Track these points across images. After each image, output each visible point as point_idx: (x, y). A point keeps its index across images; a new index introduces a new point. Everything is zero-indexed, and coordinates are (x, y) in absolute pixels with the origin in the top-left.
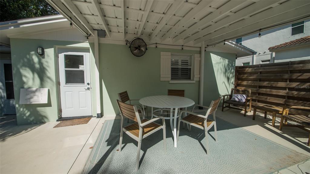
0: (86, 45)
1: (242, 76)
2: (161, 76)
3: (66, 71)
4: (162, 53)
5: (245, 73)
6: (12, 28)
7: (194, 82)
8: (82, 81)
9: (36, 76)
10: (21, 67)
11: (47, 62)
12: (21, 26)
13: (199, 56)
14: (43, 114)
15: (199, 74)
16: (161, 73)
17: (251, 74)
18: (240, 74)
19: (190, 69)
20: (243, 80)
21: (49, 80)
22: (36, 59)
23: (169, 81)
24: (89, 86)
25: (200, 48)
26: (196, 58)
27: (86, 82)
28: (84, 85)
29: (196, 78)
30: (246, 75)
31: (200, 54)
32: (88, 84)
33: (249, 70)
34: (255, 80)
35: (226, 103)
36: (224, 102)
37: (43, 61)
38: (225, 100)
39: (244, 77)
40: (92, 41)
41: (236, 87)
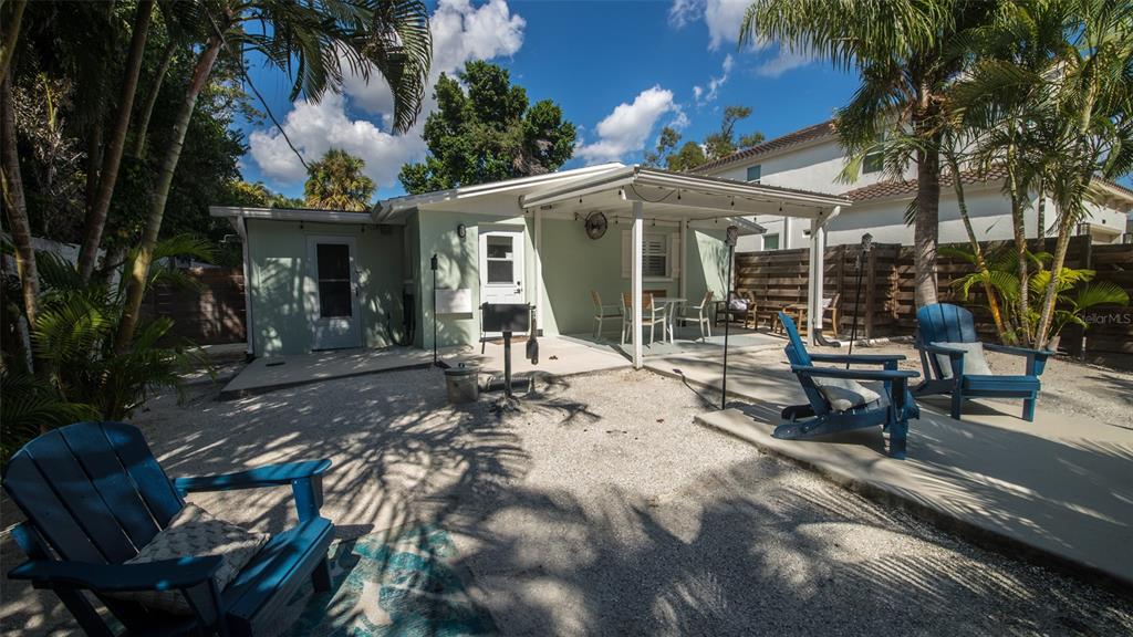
0: (520, 221)
1: (744, 269)
2: (623, 270)
3: (489, 262)
4: (624, 232)
5: (749, 265)
6: (448, 199)
7: (672, 280)
8: (509, 279)
9: (455, 265)
11: (471, 244)
12: (460, 197)
13: (678, 236)
14: (464, 328)
15: (678, 266)
16: (623, 266)
17: (757, 265)
18: (741, 266)
19: (664, 258)
20: (746, 276)
21: (472, 272)
22: (455, 240)
24: (520, 287)
25: (679, 223)
27: (515, 280)
28: (512, 285)
29: (675, 270)
30: (750, 268)
31: (680, 232)
32: (519, 283)
33: (755, 259)
34: (761, 276)
35: (722, 312)
36: (718, 312)
37: (466, 244)
38: (720, 309)
39: (747, 271)
40: (530, 215)
41: (736, 288)
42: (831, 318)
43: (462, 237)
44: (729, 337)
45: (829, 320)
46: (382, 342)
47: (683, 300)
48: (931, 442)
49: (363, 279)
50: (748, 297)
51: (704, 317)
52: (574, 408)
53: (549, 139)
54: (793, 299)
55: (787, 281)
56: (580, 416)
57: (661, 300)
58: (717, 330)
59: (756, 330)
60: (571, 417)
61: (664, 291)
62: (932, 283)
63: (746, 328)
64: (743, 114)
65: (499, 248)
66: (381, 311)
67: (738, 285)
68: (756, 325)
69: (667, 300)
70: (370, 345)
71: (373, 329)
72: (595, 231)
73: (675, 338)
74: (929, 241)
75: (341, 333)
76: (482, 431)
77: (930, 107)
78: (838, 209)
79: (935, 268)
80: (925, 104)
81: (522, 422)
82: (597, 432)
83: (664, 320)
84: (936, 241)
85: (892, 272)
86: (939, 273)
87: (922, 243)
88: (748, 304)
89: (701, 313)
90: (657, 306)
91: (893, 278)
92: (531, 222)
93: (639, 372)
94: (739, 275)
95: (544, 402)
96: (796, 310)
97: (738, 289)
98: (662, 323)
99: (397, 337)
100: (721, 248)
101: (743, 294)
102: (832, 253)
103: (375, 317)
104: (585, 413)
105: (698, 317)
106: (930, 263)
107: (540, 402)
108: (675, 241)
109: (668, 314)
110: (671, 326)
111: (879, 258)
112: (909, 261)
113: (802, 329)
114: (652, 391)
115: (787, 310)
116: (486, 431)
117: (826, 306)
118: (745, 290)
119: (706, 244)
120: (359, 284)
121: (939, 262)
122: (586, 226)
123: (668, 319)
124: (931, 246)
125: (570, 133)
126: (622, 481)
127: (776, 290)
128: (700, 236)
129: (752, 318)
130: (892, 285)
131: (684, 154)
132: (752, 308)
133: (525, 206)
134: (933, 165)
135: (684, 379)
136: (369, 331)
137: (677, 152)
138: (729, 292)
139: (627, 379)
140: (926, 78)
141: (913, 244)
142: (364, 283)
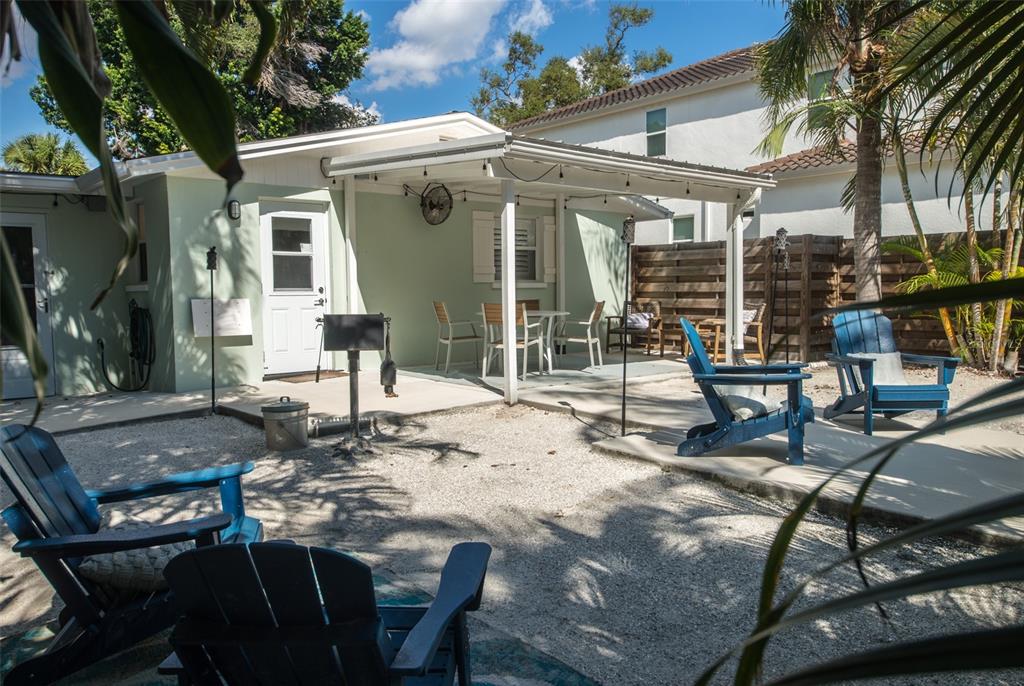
0: (323, 195)
1: (644, 270)
2: (475, 271)
3: (274, 256)
4: (476, 214)
5: (650, 264)
7: (545, 285)
8: (307, 283)
10: (193, 245)
11: (247, 232)
13: (553, 222)
14: (239, 360)
15: (553, 265)
16: (475, 264)
17: (662, 264)
18: (641, 265)
19: (534, 252)
20: (647, 280)
21: (251, 279)
23: (491, 283)
24: (323, 296)
25: (552, 202)
26: (547, 227)
27: (316, 285)
28: (311, 293)
29: (549, 271)
30: (653, 269)
31: (555, 215)
32: (321, 290)
33: (659, 256)
34: (668, 280)
35: (614, 332)
36: (610, 332)
37: (240, 231)
38: (612, 328)
39: (649, 272)
40: (338, 187)
41: (634, 298)
42: (756, 337)
43: (234, 219)
44: (627, 365)
45: (754, 339)
46: (89, 388)
47: (562, 314)
48: (833, 453)
49: (55, 283)
50: (653, 310)
51: (593, 336)
52: (443, 449)
53: (322, 42)
54: (709, 312)
55: (704, 287)
56: (453, 454)
57: (534, 313)
58: (610, 357)
59: (662, 356)
60: (443, 455)
61: (537, 302)
62: (875, 287)
63: (649, 354)
64: (640, 18)
65: (291, 236)
66: (88, 336)
67: (638, 294)
68: (662, 349)
69: (544, 314)
70: (68, 392)
71: (73, 366)
72: (435, 212)
73: (554, 368)
74: (869, 234)
75: (18, 373)
76: (332, 475)
77: (868, 61)
78: (758, 192)
79: (879, 269)
80: (864, 56)
81: (381, 463)
82: (480, 467)
83: (540, 341)
84: (878, 234)
85: (833, 274)
86: (884, 276)
87: (863, 236)
88: (650, 320)
89: (589, 331)
90: (531, 319)
91: (833, 282)
92: (340, 198)
93: (513, 409)
94: (639, 279)
95: (401, 444)
96: (713, 328)
97: (636, 299)
98: (537, 344)
99: (113, 378)
100: (611, 240)
101: (646, 305)
102: (757, 249)
103: (76, 347)
104: (459, 451)
105: (585, 336)
106: (872, 261)
107: (395, 444)
108: (549, 229)
109: (545, 334)
110: (549, 350)
111: (814, 255)
112: (849, 260)
113: (720, 352)
114: (535, 426)
115: (701, 327)
116: (338, 475)
117: (750, 320)
118: (647, 300)
119: (593, 234)
120: (49, 293)
121: (884, 261)
122: (423, 204)
123: (545, 341)
124: (872, 241)
125: (356, 34)
126: (520, 503)
127: (690, 300)
128: (584, 223)
129: (656, 341)
130: (832, 292)
131: (548, 79)
132: (656, 326)
133: (331, 174)
134: (874, 136)
135: (573, 412)
136: (66, 369)
137: (536, 74)
138: (626, 303)
139: (499, 415)
140: (867, 21)
141: (853, 237)
142: (58, 290)
